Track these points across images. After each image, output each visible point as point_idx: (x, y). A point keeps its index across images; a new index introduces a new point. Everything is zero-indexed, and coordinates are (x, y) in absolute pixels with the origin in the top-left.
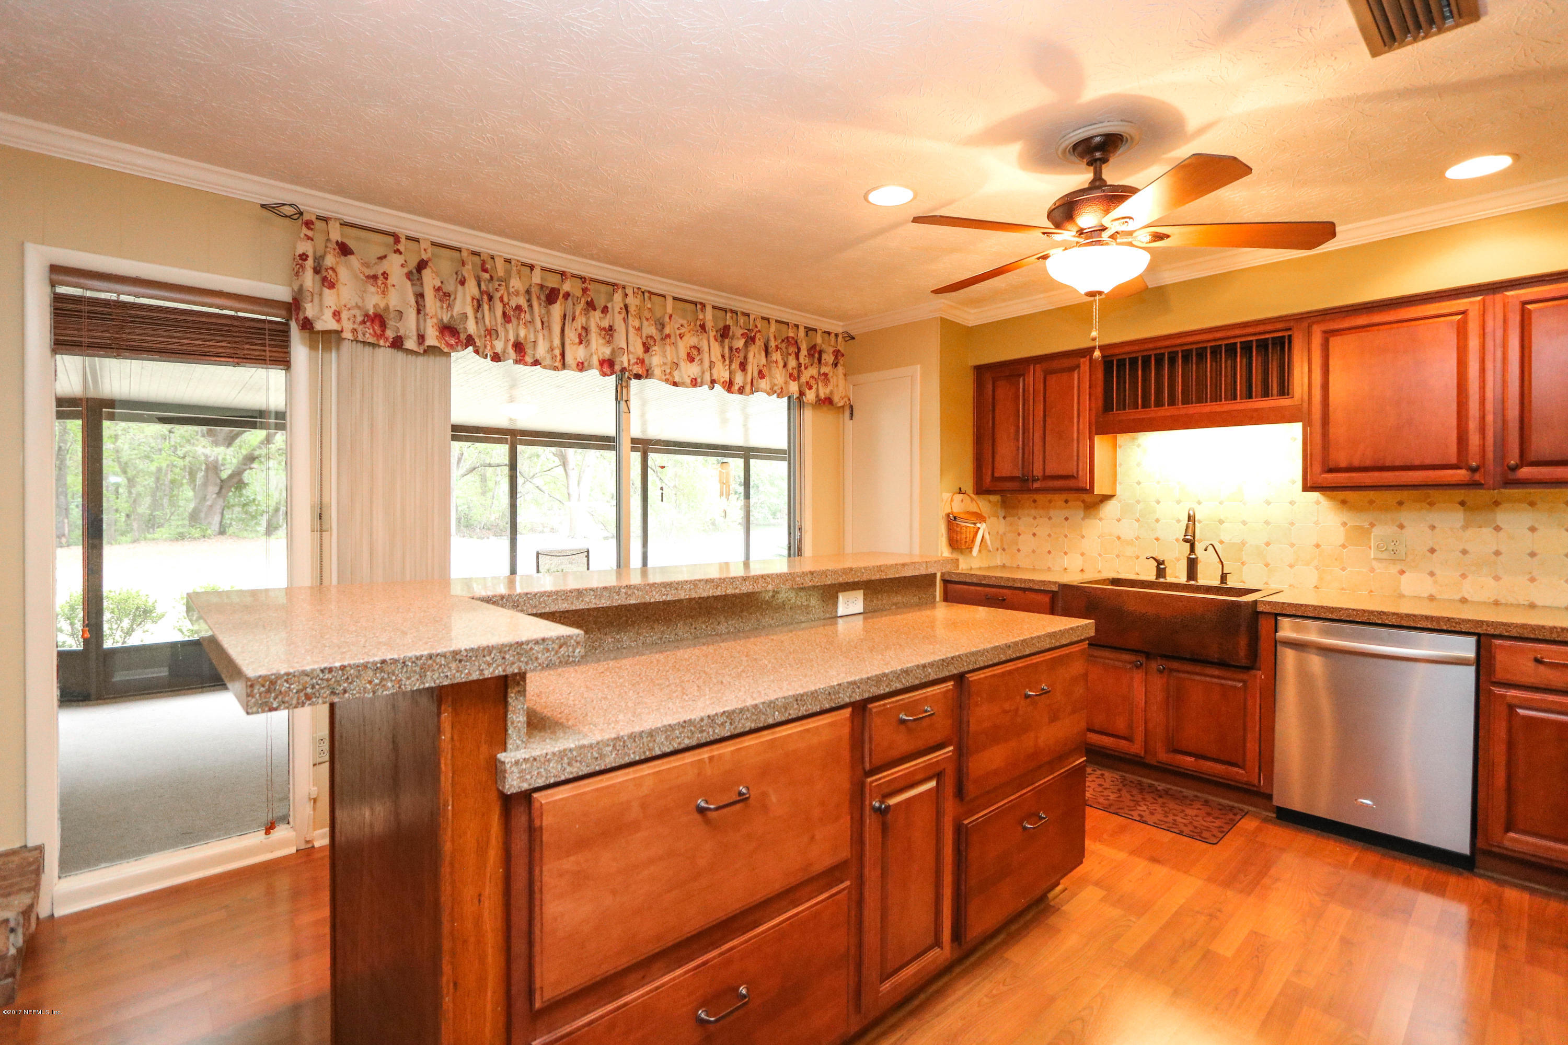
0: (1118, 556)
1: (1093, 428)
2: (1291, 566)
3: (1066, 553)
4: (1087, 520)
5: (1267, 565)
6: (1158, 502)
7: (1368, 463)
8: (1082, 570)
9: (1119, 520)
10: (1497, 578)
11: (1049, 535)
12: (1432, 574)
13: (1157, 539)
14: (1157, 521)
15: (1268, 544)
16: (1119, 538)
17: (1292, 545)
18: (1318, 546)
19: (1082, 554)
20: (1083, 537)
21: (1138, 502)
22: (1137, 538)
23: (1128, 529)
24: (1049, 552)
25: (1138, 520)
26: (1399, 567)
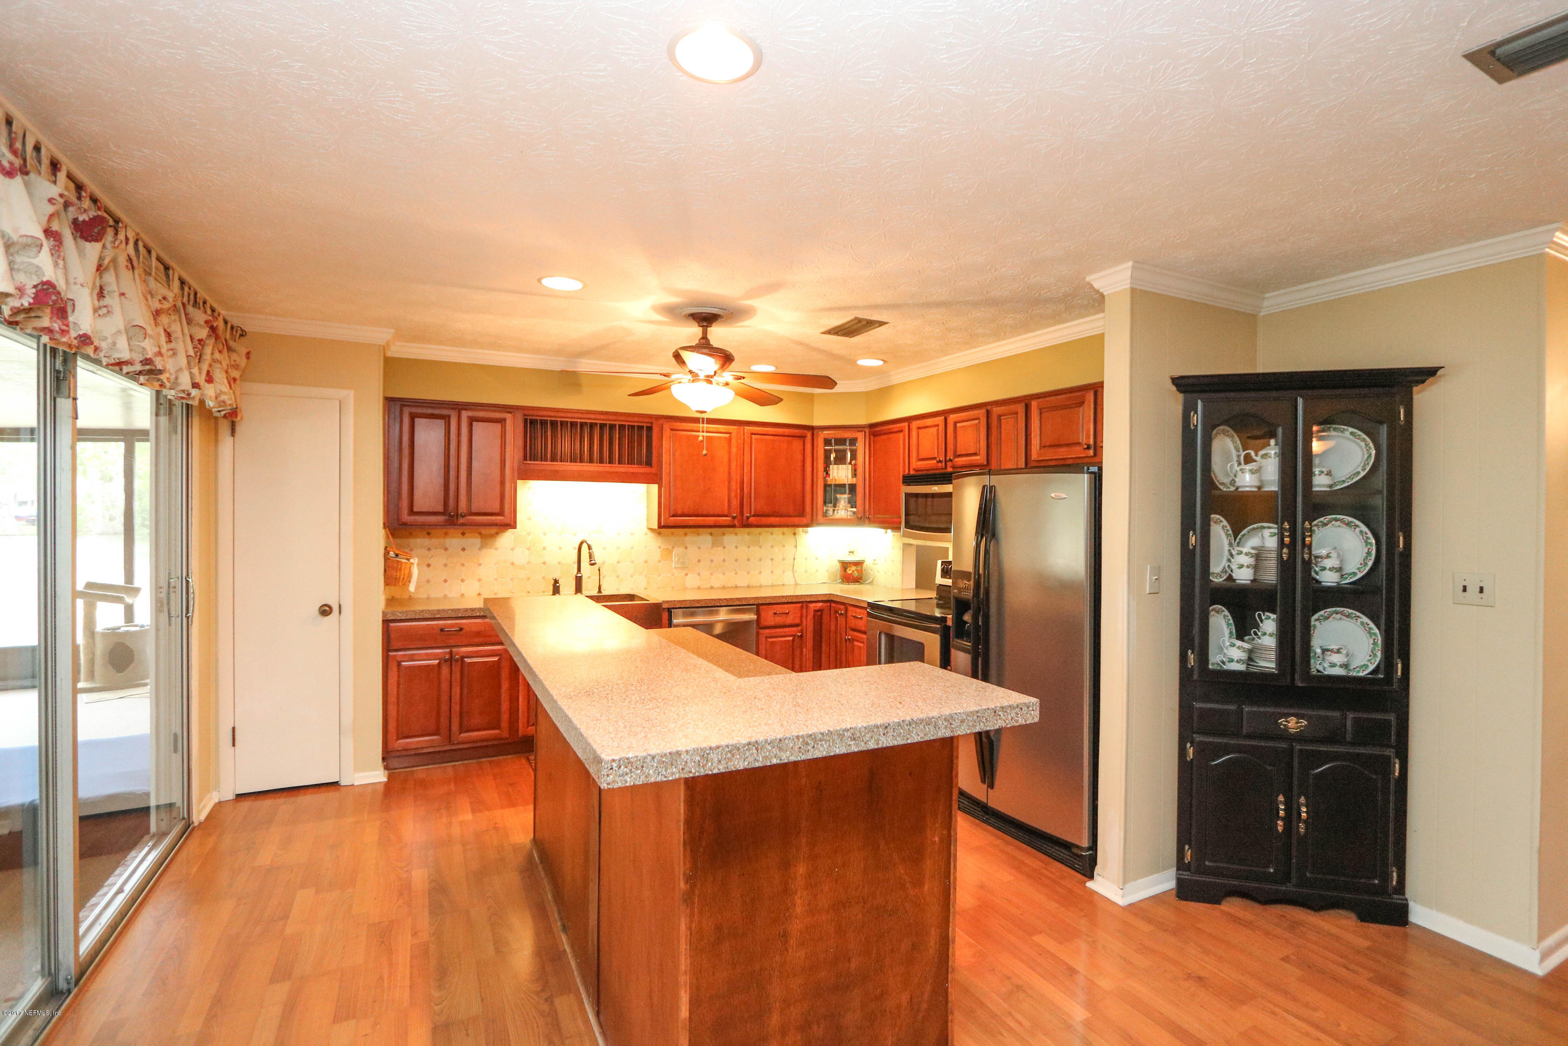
0: (512, 579)
1: (516, 474)
2: (632, 576)
3: (463, 581)
4: (484, 550)
5: (618, 577)
6: (545, 534)
7: (691, 512)
8: (479, 594)
9: (513, 549)
10: (724, 574)
11: (445, 565)
12: (699, 574)
13: (544, 563)
14: (544, 549)
15: (618, 562)
16: (513, 564)
17: (632, 562)
18: (646, 562)
19: (479, 580)
20: (480, 565)
21: (529, 534)
22: (529, 563)
23: (520, 556)
24: (445, 581)
25: (528, 549)
26: (685, 571)
